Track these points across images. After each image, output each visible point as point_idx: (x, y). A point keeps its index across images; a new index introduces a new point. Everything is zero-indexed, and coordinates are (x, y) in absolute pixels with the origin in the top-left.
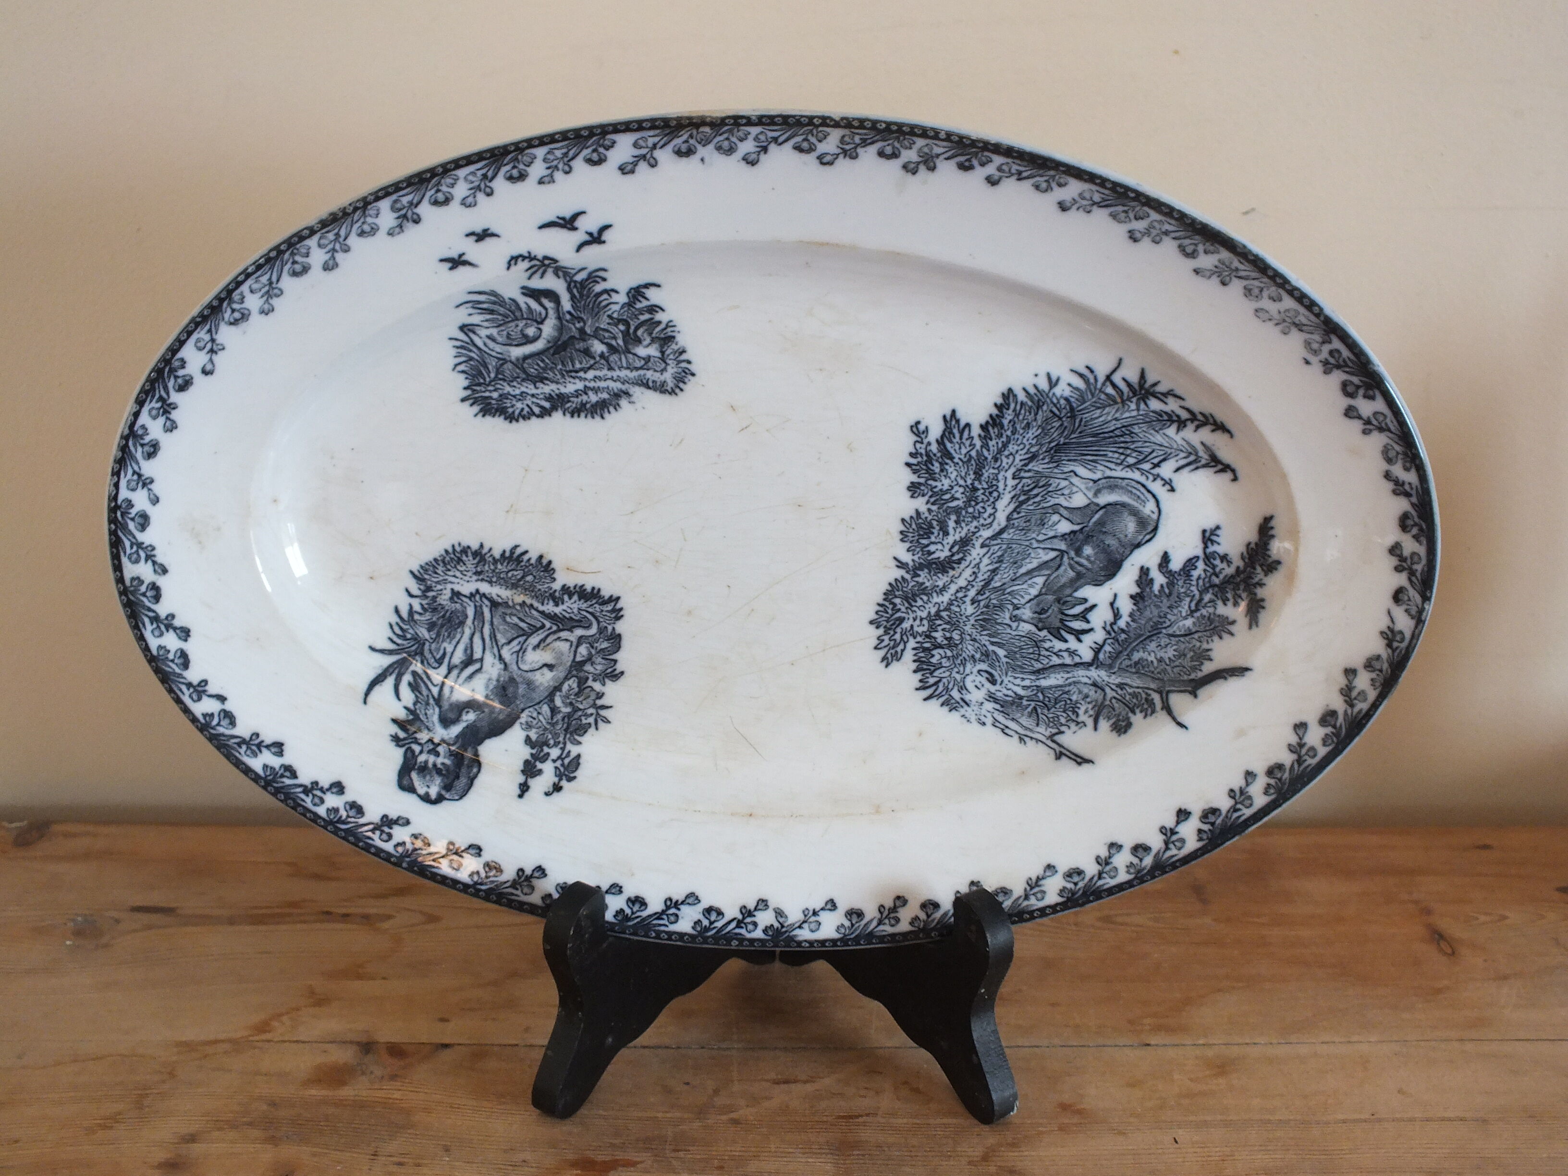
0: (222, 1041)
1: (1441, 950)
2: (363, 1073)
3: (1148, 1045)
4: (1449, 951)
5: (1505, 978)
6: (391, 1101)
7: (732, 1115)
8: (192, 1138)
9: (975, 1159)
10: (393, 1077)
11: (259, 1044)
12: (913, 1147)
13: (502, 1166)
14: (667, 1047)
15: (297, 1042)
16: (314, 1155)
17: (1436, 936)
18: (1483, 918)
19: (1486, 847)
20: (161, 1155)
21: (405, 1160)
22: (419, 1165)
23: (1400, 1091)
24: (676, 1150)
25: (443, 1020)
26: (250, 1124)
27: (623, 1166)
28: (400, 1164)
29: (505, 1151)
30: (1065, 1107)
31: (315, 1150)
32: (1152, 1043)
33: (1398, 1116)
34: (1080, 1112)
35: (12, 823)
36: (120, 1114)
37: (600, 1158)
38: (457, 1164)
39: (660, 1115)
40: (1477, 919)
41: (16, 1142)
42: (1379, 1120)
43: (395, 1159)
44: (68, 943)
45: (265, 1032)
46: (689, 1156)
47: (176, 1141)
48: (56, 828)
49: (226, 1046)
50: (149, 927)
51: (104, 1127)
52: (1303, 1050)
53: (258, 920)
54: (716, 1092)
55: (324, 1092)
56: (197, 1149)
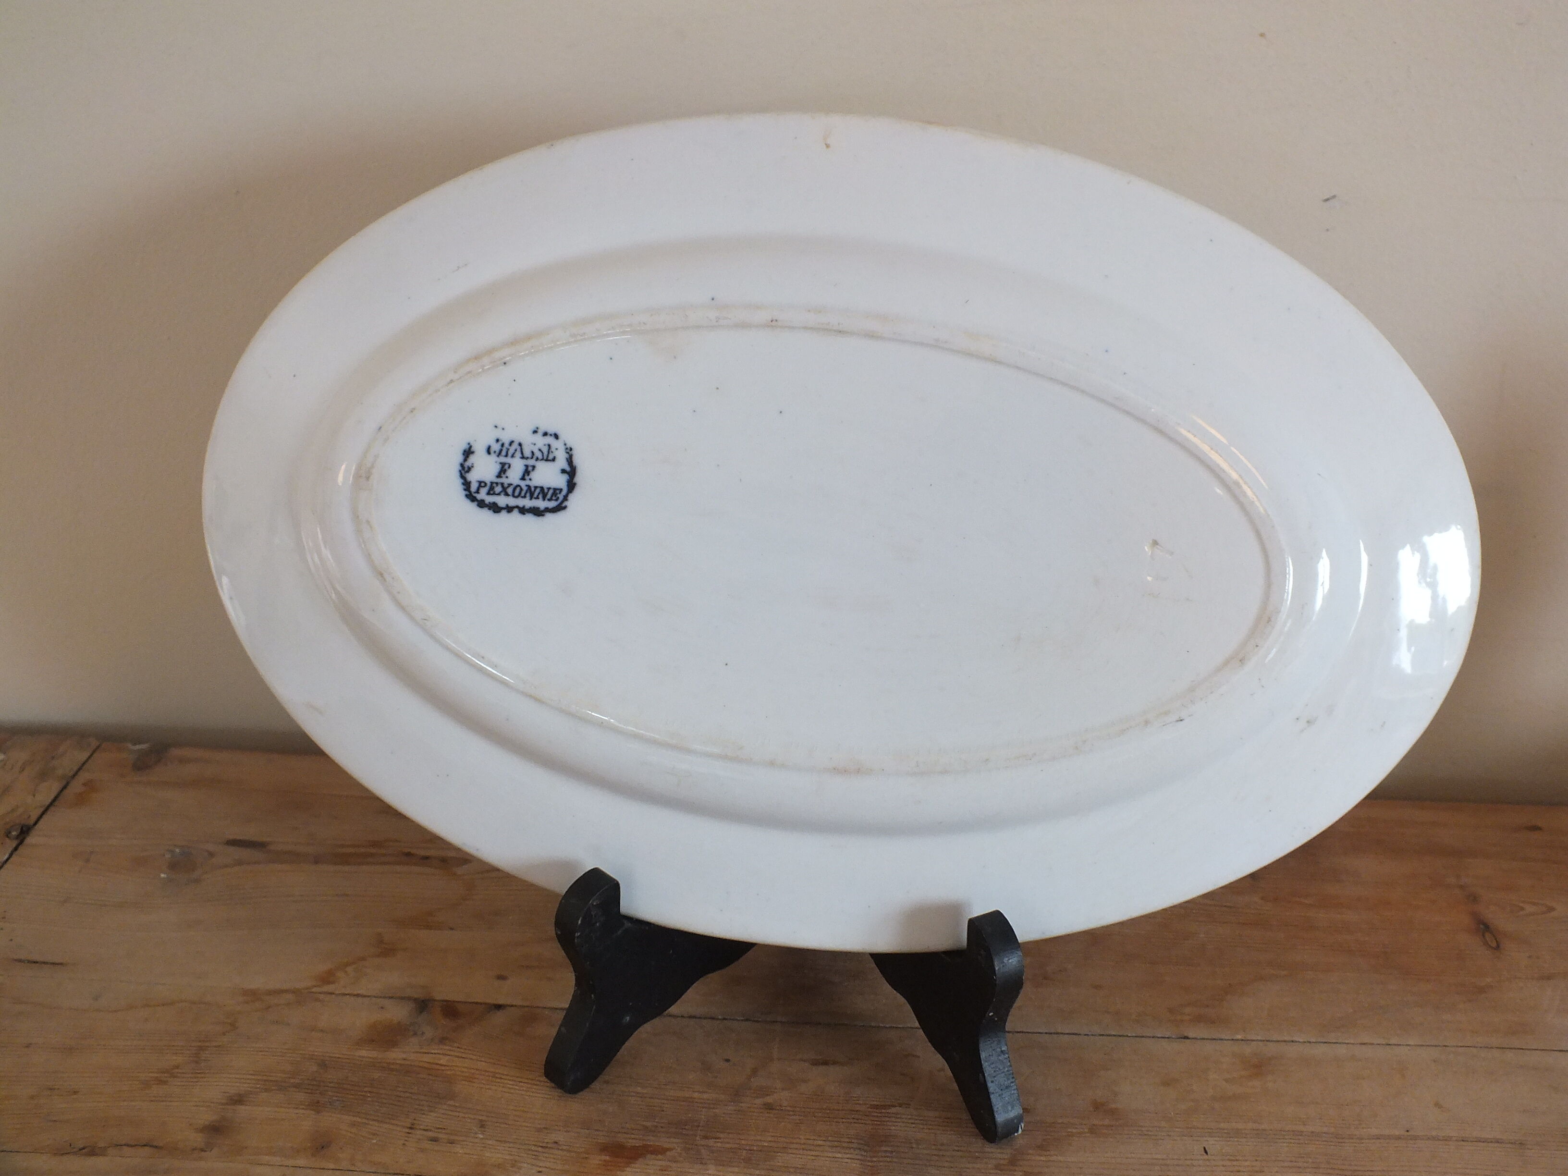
0: (286, 991)
1: (1486, 943)
2: (415, 1034)
3: (1186, 1038)
4: (1494, 944)
5: (1549, 978)
6: (438, 1067)
7: (769, 1099)
8: (238, 1100)
9: (1002, 1162)
10: (443, 1040)
11: (322, 996)
12: (942, 1145)
13: (533, 1148)
14: (713, 1018)
15: (358, 995)
16: (353, 1125)
17: (1482, 926)
18: (1529, 909)
19: (1535, 828)
20: (207, 1117)
21: (440, 1136)
22: (452, 1142)
23: (1437, 1105)
24: (706, 1137)
25: (501, 978)
26: (297, 1086)
27: (652, 1153)
28: (435, 1140)
29: (539, 1130)
30: (1098, 1107)
31: (355, 1119)
32: (1191, 1035)
33: (1434, 1133)
34: (1113, 1112)
35: (135, 744)
36: (177, 1067)
37: (632, 1143)
38: (490, 1142)
39: (696, 1095)
40: (1522, 909)
41: (75, 1093)
42: (1415, 1138)
43: (430, 1134)
44: (163, 875)
45: (329, 983)
46: (719, 1145)
47: (223, 1101)
48: (175, 752)
49: (290, 997)
50: (239, 863)
51: (160, 1082)
52: (1342, 1050)
53: (341, 858)
54: (755, 1072)
55: (374, 1054)
56: (243, 1110)
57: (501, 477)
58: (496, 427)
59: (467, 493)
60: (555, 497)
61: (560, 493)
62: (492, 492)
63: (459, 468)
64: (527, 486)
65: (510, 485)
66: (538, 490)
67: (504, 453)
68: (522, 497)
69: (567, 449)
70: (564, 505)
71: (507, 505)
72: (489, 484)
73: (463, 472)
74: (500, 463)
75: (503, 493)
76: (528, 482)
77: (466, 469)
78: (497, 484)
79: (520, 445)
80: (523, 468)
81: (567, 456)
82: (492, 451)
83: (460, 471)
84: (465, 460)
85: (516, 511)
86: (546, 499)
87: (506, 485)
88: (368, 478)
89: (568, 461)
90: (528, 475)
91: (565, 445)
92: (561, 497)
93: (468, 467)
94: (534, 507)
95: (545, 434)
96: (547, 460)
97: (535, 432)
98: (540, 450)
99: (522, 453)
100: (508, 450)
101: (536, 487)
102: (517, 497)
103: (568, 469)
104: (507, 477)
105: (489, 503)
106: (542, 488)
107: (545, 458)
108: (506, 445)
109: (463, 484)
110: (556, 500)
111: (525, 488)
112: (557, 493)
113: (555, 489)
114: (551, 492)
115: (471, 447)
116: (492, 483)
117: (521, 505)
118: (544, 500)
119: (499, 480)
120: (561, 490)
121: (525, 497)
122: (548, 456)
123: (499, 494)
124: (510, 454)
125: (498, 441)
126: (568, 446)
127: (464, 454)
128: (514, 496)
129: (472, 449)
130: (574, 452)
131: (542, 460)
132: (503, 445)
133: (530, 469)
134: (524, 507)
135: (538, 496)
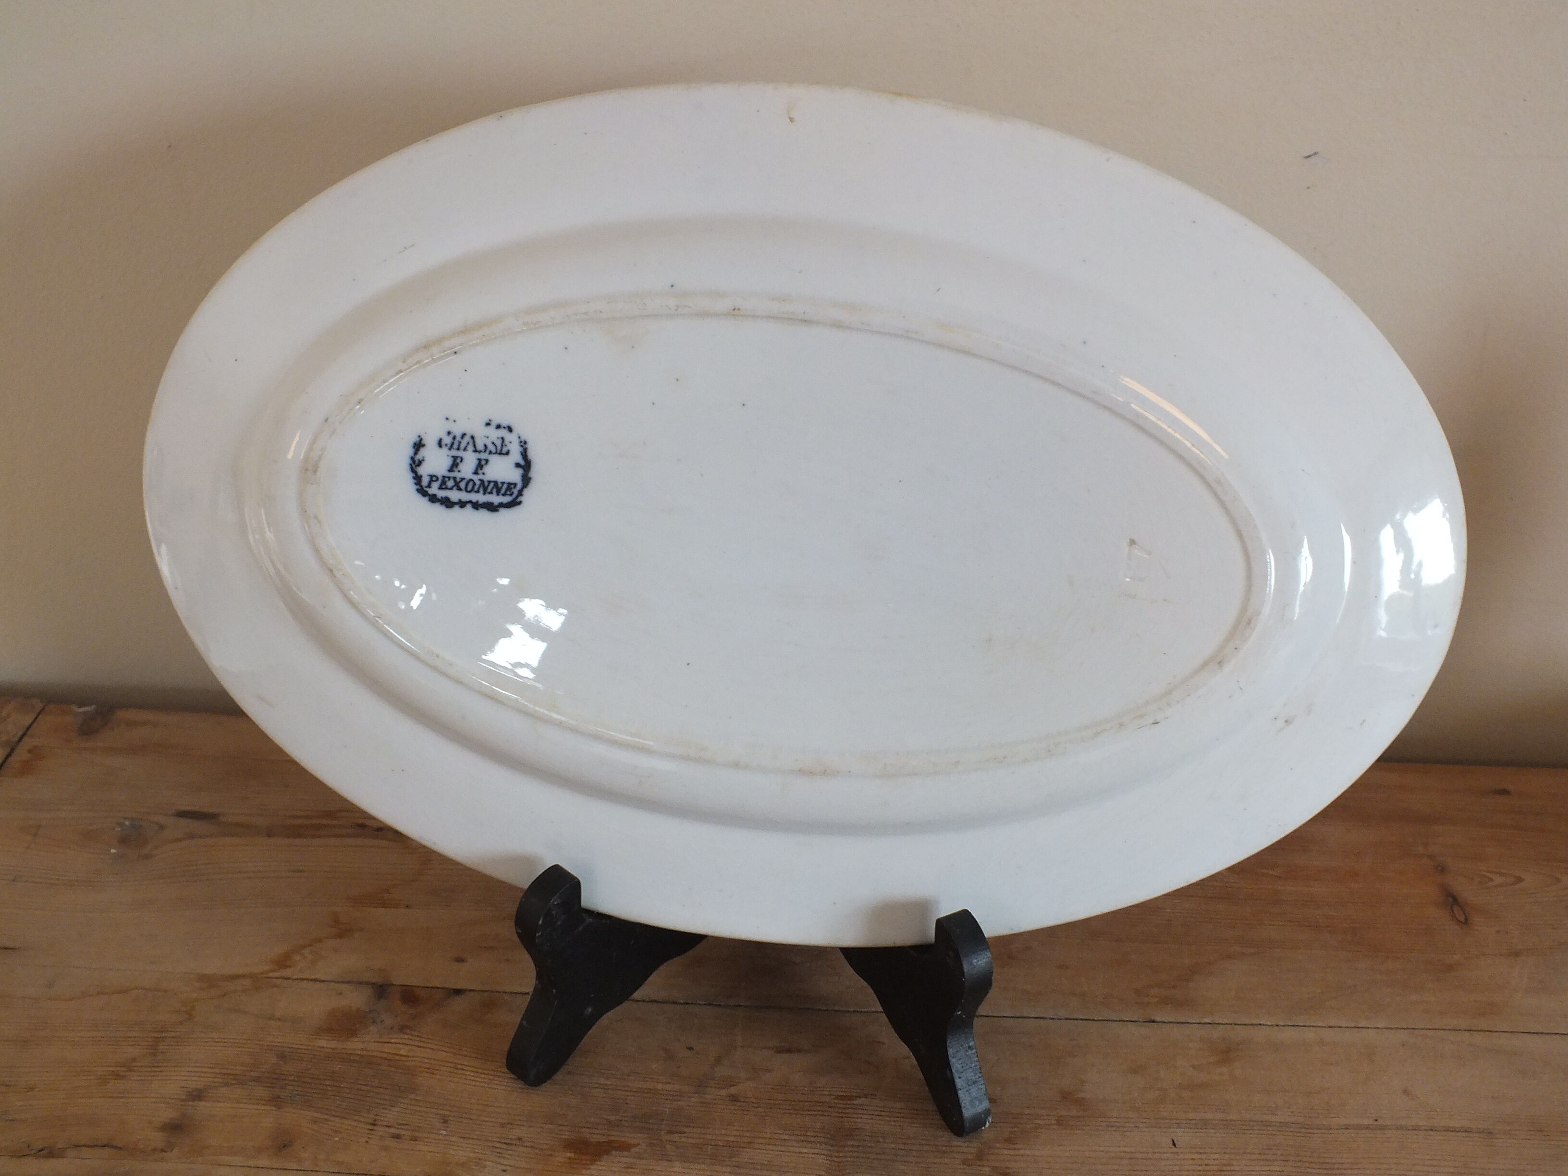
0: (243, 976)
1: (1453, 917)
2: (374, 1022)
3: (1154, 1022)
4: (1463, 919)
5: (1517, 954)
6: (397, 1058)
7: (732, 1090)
8: (197, 1095)
9: (970, 1157)
10: (402, 1029)
11: (279, 981)
12: (909, 1138)
13: (498, 1145)
14: (674, 1003)
15: (315, 980)
16: (315, 1121)
17: (1450, 899)
18: (1498, 880)
19: (1504, 792)
20: (166, 1114)
21: (403, 1132)
22: (415, 1139)
23: (1405, 1092)
24: (670, 1132)
25: (460, 960)
26: (257, 1080)
27: (618, 1149)
28: (397, 1137)
29: (503, 1125)
30: (1066, 1097)
31: (316, 1115)
32: (1158, 1019)
33: (1403, 1123)
34: (1080, 1103)
35: (80, 707)
36: (134, 1060)
37: (595, 1138)
38: (454, 1139)
39: (659, 1086)
40: (1491, 880)
41: (32, 1089)
42: (1383, 1128)
43: (392, 1130)
44: (113, 851)
45: (287, 967)
46: (683, 1140)
47: (184, 1097)
48: (121, 714)
49: (247, 983)
50: (191, 836)
51: (118, 1076)
52: (1310, 1035)
53: (295, 832)
54: (718, 1061)
55: (333, 1044)
56: (203, 1106)
57: (453, 471)
58: (447, 419)
59: (418, 487)
60: (510, 491)
61: (515, 488)
62: (444, 487)
63: (409, 461)
64: (480, 480)
65: (462, 479)
66: (492, 485)
67: (455, 446)
68: (476, 492)
69: (521, 442)
70: (518, 500)
71: (460, 500)
72: (440, 479)
73: (414, 466)
74: (453, 457)
75: (455, 488)
76: (481, 477)
77: (417, 462)
78: (449, 478)
79: (472, 437)
80: (476, 462)
81: (521, 449)
82: (443, 443)
83: (411, 465)
84: (416, 453)
85: (469, 506)
86: (500, 494)
87: (458, 480)
88: (315, 472)
89: (522, 454)
90: (481, 469)
91: (519, 438)
92: (516, 492)
93: (419, 460)
94: (488, 502)
95: (498, 427)
96: (500, 454)
97: (488, 424)
98: (493, 443)
99: (475, 446)
100: (460, 443)
101: (489, 482)
102: (470, 492)
103: (522, 463)
104: (459, 471)
105: (442, 497)
106: (496, 483)
107: (498, 451)
108: (458, 438)
109: (414, 478)
110: (511, 495)
111: (478, 483)
112: (511, 489)
113: (509, 484)
114: (505, 486)
115: (421, 440)
116: (444, 477)
117: (474, 500)
118: (498, 495)
119: (451, 474)
120: (515, 485)
121: (478, 492)
122: (501, 450)
123: (451, 489)
124: (463, 446)
125: (449, 433)
126: (523, 439)
127: (414, 447)
128: (467, 491)
129: (423, 442)
130: (529, 446)
131: (494, 454)
132: (454, 438)
133: (483, 462)
134: (478, 501)
135: (492, 490)
